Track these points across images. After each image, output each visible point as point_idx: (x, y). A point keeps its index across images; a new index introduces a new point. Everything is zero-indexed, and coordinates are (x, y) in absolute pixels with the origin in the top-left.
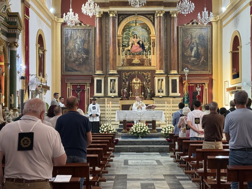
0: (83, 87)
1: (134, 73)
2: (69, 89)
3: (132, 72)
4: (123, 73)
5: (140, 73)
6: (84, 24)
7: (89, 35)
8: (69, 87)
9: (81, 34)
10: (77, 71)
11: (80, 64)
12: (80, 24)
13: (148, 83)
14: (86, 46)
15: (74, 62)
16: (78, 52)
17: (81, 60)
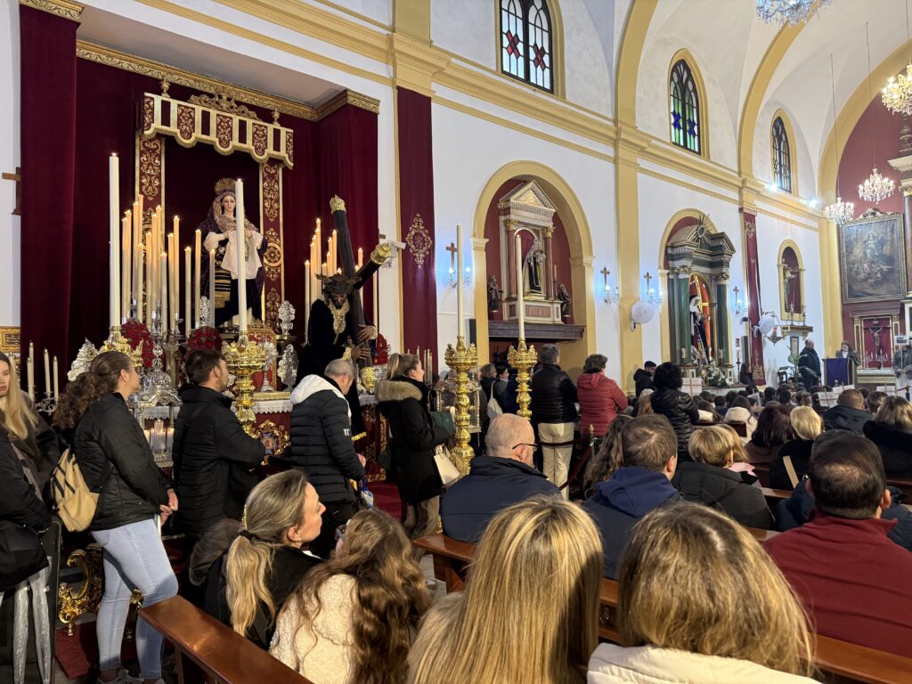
0: (884, 321)
2: (857, 327)
6: (881, 213)
7: (892, 231)
8: (858, 324)
9: (875, 230)
10: (870, 295)
11: (878, 283)
12: (874, 214)
14: (887, 250)
15: (865, 280)
16: (873, 262)
17: (879, 275)
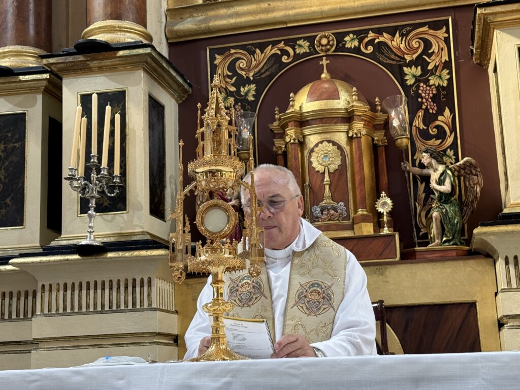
1: (303, 47)
3: (292, 43)
4: (219, 59)
5: (356, 43)
13: (429, 119)
